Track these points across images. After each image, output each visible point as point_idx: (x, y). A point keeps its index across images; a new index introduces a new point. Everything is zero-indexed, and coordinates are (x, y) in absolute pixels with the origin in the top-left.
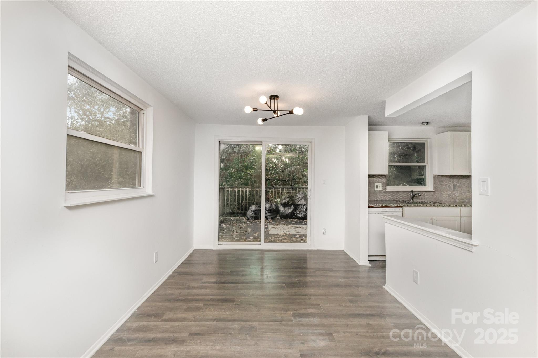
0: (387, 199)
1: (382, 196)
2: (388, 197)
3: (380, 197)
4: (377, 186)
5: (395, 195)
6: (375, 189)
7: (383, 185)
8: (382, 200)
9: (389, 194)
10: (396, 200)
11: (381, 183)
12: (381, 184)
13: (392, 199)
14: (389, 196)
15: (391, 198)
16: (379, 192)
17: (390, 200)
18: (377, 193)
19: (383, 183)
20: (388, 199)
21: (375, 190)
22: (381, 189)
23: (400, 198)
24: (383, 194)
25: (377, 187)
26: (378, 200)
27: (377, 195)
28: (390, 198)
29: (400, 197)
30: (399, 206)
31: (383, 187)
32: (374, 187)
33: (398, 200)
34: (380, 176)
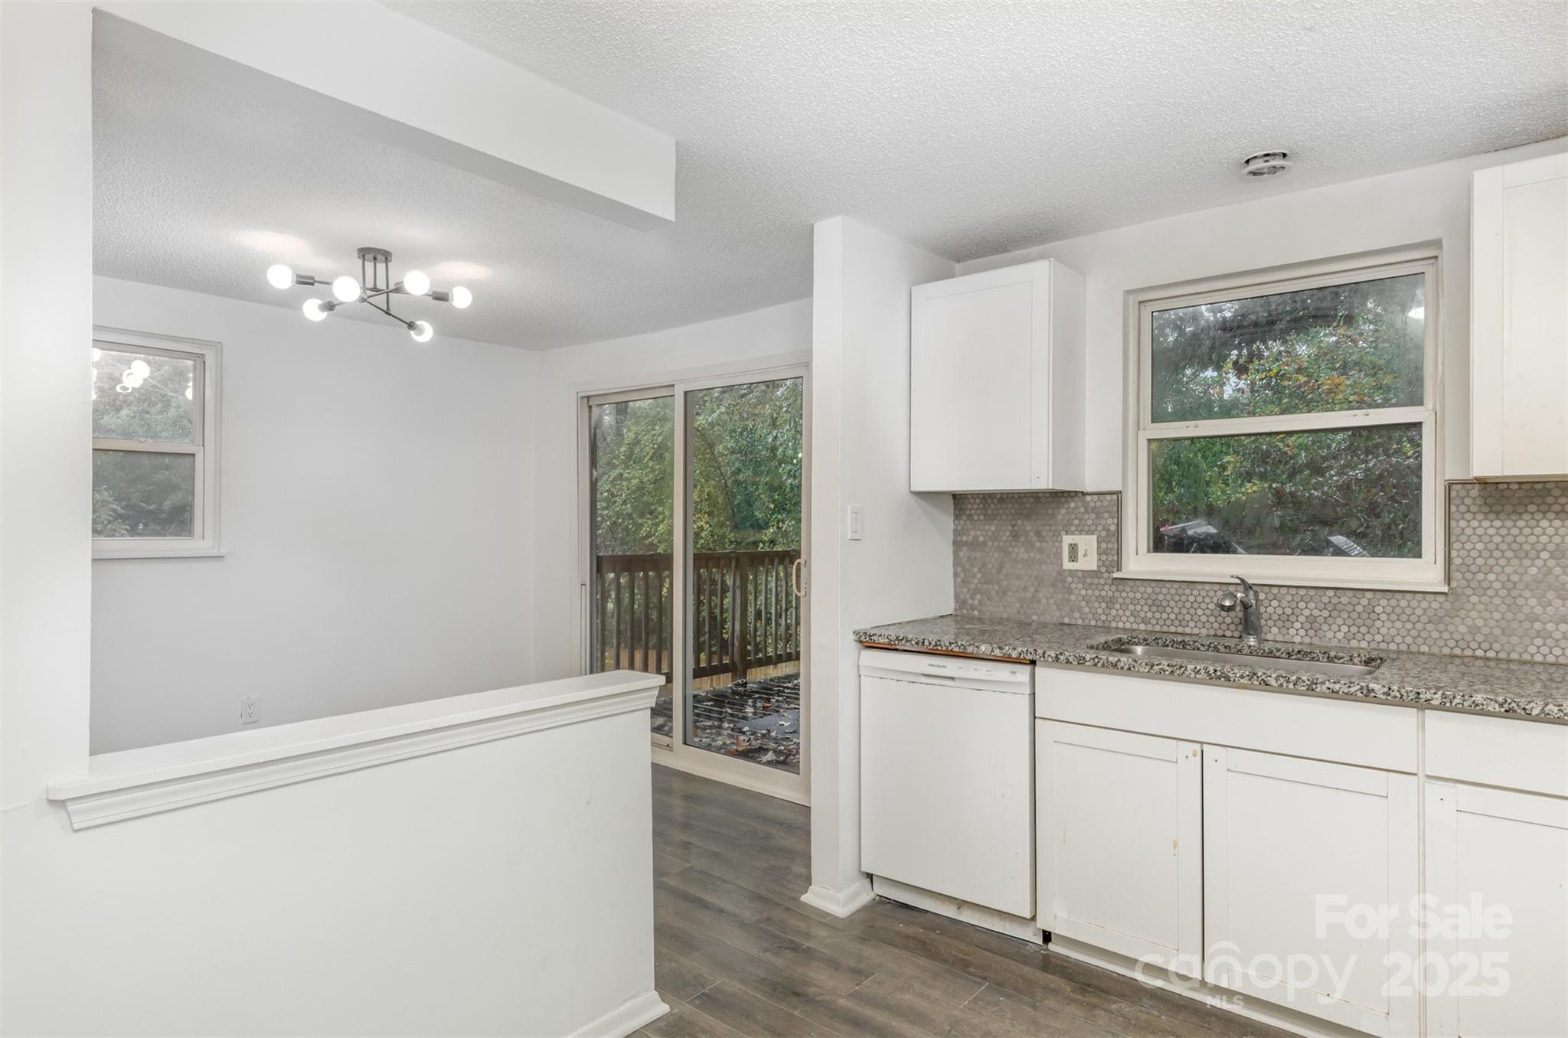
0: (1124, 619)
1: (1096, 605)
2: (1131, 607)
3: (1087, 610)
4: (1073, 548)
5: (1172, 604)
6: (1062, 565)
7: (1104, 546)
8: (1100, 624)
9: (1138, 596)
10: (1180, 630)
11: (1092, 533)
12: (1095, 537)
13: (1154, 621)
14: (1138, 608)
15: (1150, 615)
16: (1084, 583)
17: (1142, 627)
18: (1073, 586)
19: (1104, 534)
20: (1132, 619)
21: (1061, 572)
22: (1095, 568)
23: (1204, 618)
24: (1103, 593)
25: (1073, 557)
26: (1080, 622)
27: (1073, 597)
28: (1142, 614)
29: (1200, 612)
30: (997, 652)
31: (1104, 557)
32: (1058, 555)
33: (1188, 630)
34: (1089, 498)
